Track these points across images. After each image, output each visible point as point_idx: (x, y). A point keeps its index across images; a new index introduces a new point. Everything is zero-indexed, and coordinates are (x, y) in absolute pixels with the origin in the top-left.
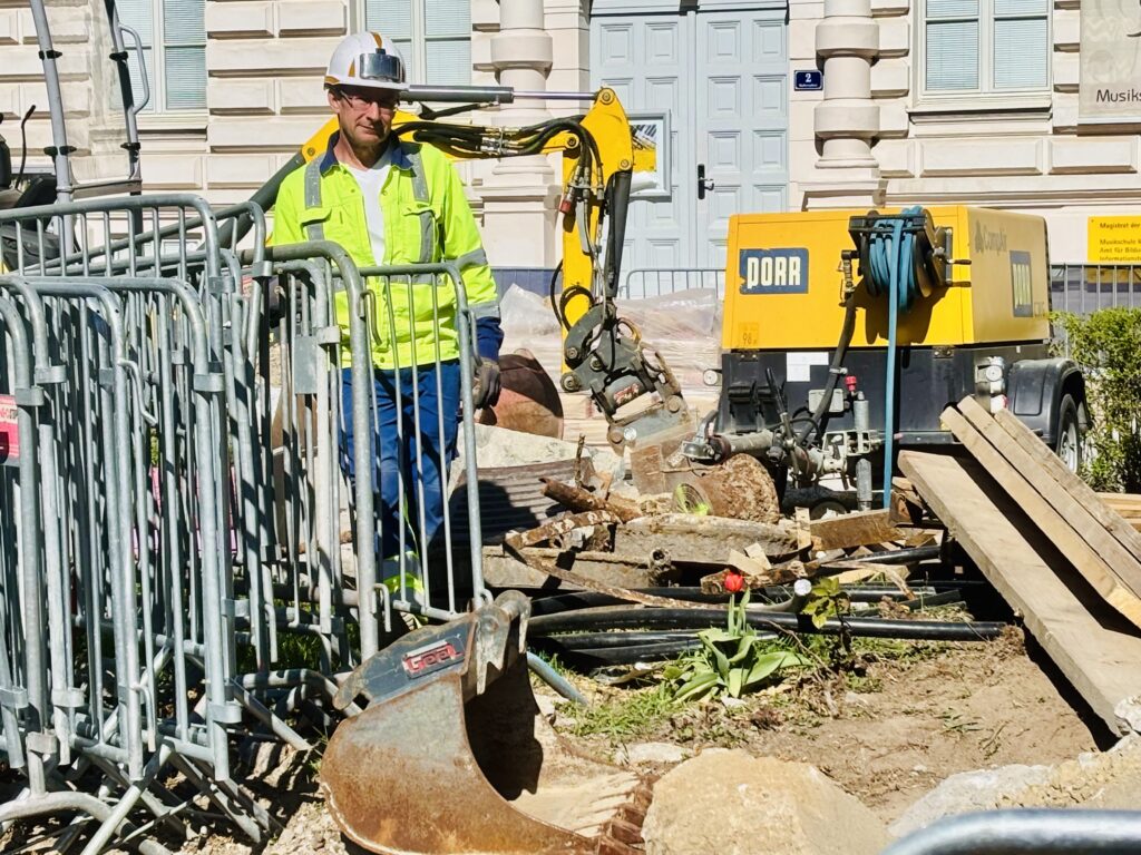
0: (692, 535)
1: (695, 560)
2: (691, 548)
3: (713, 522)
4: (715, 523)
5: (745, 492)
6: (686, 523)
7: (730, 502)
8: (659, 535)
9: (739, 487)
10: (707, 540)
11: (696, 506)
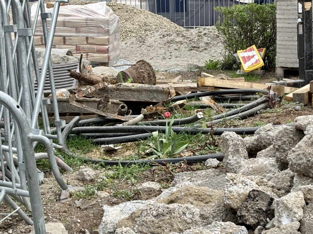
0: (130, 91)
1: (131, 100)
2: (130, 96)
3: (137, 86)
5: (144, 73)
6: (127, 86)
7: (139, 78)
8: (117, 91)
9: (142, 72)
10: (136, 93)
11: (127, 79)
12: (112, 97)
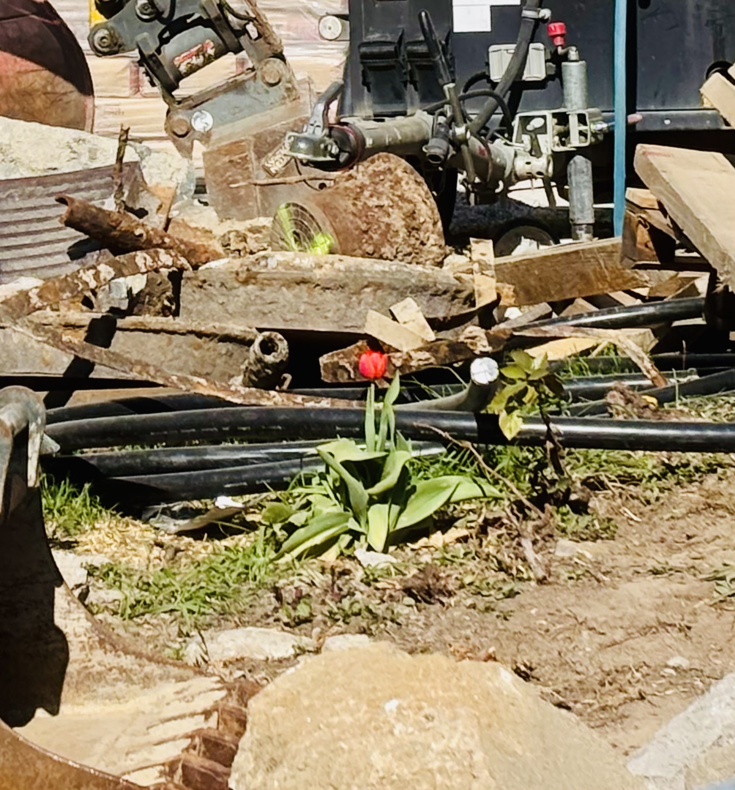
0: (304, 286)
1: (310, 327)
2: (302, 308)
3: (338, 265)
4: (342, 266)
5: (388, 215)
6: (294, 267)
7: (366, 232)
8: (250, 287)
9: (380, 207)
10: (328, 295)
11: (311, 238)
12: (227, 311)
